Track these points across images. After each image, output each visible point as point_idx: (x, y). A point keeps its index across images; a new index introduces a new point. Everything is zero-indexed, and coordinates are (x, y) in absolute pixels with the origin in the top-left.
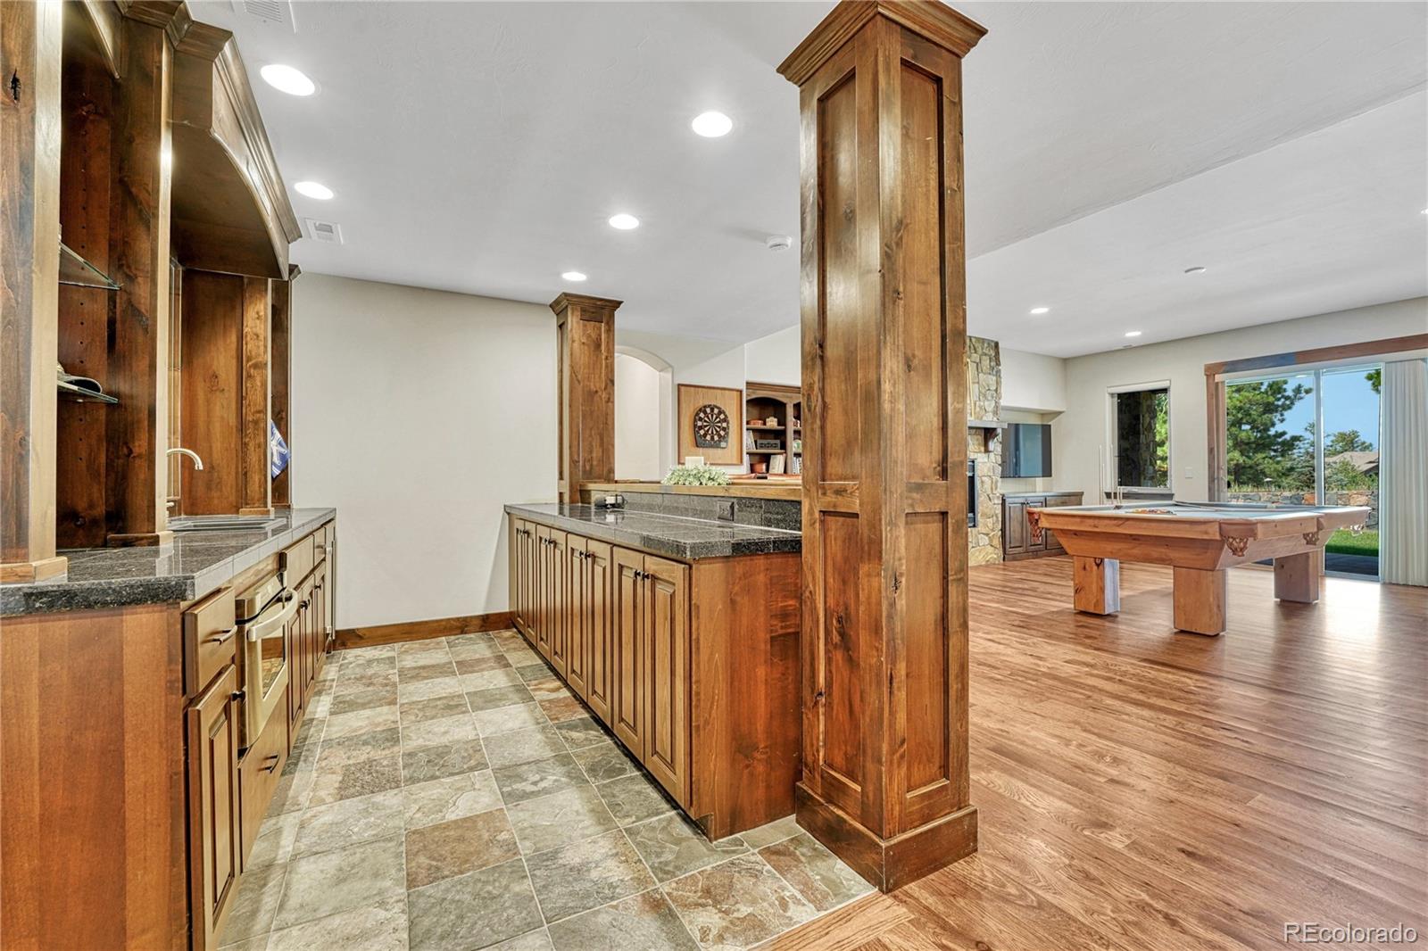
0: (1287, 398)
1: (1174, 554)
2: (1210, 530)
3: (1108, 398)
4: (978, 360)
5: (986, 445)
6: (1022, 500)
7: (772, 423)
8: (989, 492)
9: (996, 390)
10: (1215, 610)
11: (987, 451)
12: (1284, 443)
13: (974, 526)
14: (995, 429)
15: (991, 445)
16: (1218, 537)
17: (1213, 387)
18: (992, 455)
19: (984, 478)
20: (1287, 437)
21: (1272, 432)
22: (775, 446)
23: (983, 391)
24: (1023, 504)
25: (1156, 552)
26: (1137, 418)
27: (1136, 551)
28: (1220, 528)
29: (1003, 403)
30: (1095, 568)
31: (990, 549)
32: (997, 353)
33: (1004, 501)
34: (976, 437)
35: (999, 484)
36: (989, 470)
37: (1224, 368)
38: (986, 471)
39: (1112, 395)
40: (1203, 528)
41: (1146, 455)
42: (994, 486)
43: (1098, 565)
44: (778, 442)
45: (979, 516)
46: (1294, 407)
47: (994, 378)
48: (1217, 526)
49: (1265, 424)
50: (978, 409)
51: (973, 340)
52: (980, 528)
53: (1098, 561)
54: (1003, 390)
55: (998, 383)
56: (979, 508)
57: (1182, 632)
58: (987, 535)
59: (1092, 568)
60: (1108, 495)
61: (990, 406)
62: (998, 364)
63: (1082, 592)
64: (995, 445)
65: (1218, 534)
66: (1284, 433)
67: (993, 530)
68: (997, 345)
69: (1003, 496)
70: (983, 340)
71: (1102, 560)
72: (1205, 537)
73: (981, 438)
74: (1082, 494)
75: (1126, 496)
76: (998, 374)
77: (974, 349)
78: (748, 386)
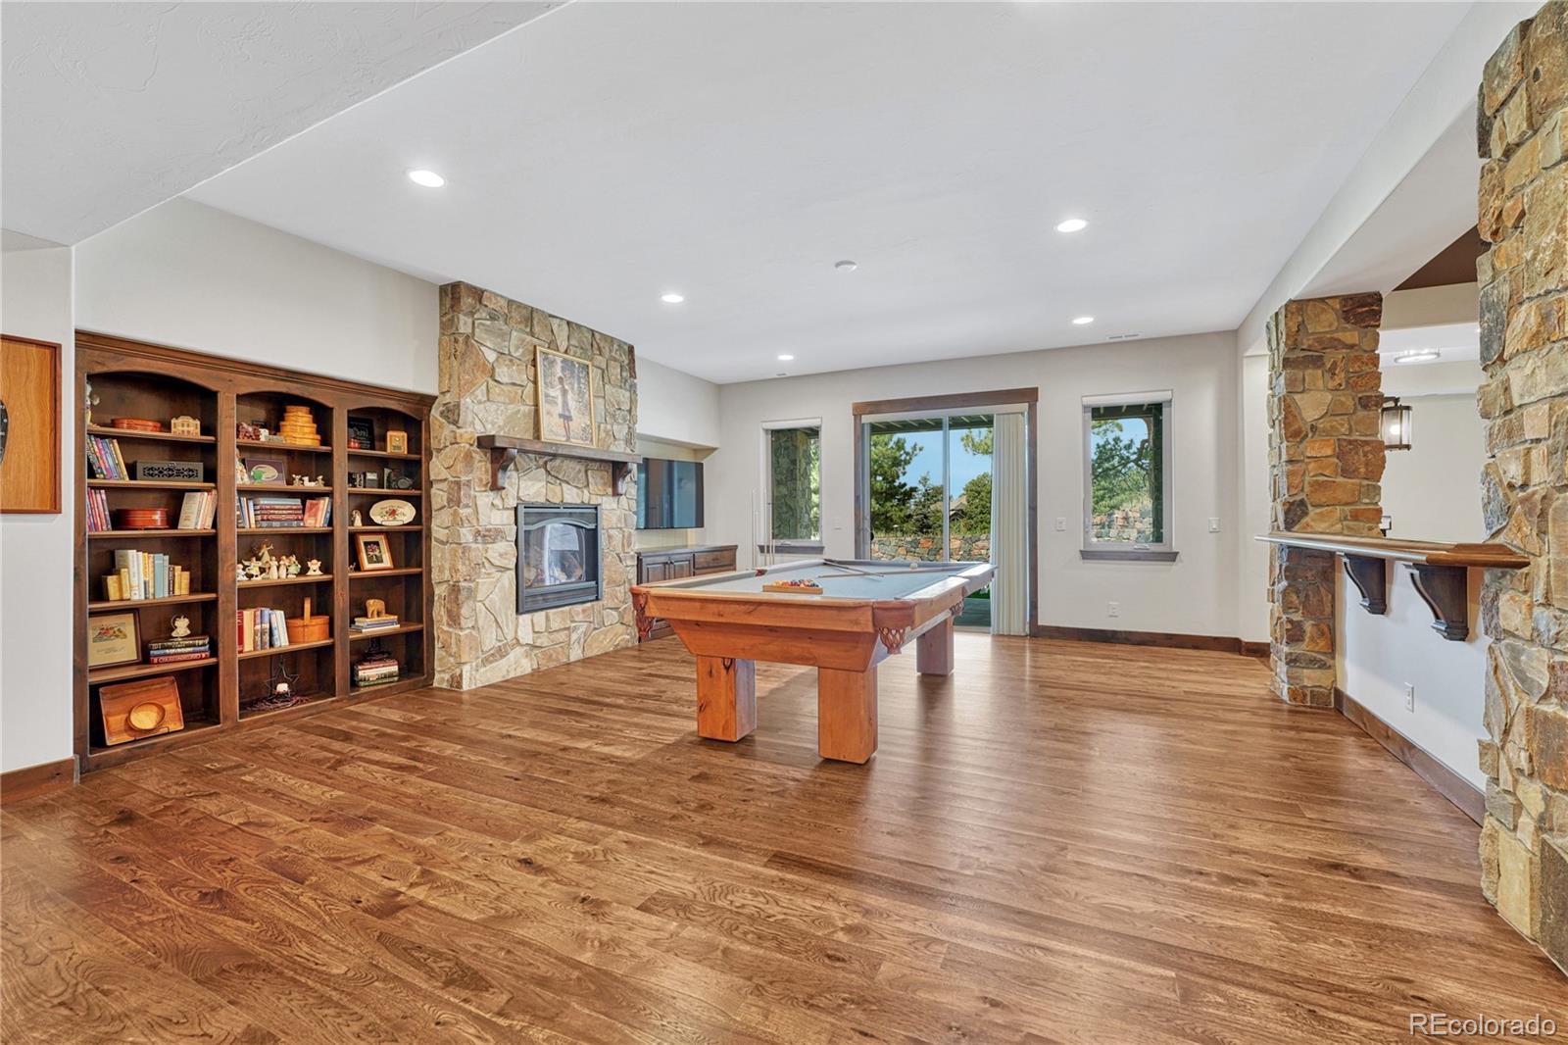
0: (907, 454)
1: (820, 650)
2: (862, 619)
3: (762, 434)
4: (604, 367)
5: (615, 486)
6: (663, 559)
7: (186, 428)
8: (619, 550)
9: (630, 411)
10: (866, 724)
11: (616, 494)
12: (905, 493)
13: (597, 599)
14: (625, 463)
15: (622, 486)
16: (871, 630)
17: (859, 428)
18: (623, 498)
19: (611, 532)
20: (907, 487)
21: (896, 484)
22: (191, 474)
23: (612, 410)
24: (665, 564)
25: (798, 647)
26: (794, 462)
27: (773, 647)
28: (874, 615)
29: (640, 429)
30: (724, 672)
31: (620, 628)
32: (632, 361)
33: (639, 560)
34: (599, 474)
35: (633, 539)
36: (619, 521)
37: (869, 409)
38: (614, 519)
39: (767, 431)
40: (852, 615)
41: (802, 503)
42: (627, 541)
43: (727, 668)
44: (199, 467)
45: (604, 587)
46: (912, 462)
47: (628, 394)
48: (870, 613)
49: (892, 477)
50: (603, 435)
51: (597, 336)
52: (605, 601)
53: (727, 663)
54: (640, 411)
55: (633, 401)
56: (604, 573)
57: (828, 761)
58: (616, 609)
59: (719, 672)
60: (762, 549)
61: (621, 431)
62: (633, 375)
63: (708, 710)
64: (630, 487)
65: (871, 624)
66: (905, 485)
67: (624, 602)
68: (631, 349)
69: (639, 554)
70: (612, 340)
71: (732, 661)
72: (856, 629)
73: (608, 476)
74: (735, 547)
75: (780, 550)
76: (633, 389)
77: (599, 349)
78: (85, 339)
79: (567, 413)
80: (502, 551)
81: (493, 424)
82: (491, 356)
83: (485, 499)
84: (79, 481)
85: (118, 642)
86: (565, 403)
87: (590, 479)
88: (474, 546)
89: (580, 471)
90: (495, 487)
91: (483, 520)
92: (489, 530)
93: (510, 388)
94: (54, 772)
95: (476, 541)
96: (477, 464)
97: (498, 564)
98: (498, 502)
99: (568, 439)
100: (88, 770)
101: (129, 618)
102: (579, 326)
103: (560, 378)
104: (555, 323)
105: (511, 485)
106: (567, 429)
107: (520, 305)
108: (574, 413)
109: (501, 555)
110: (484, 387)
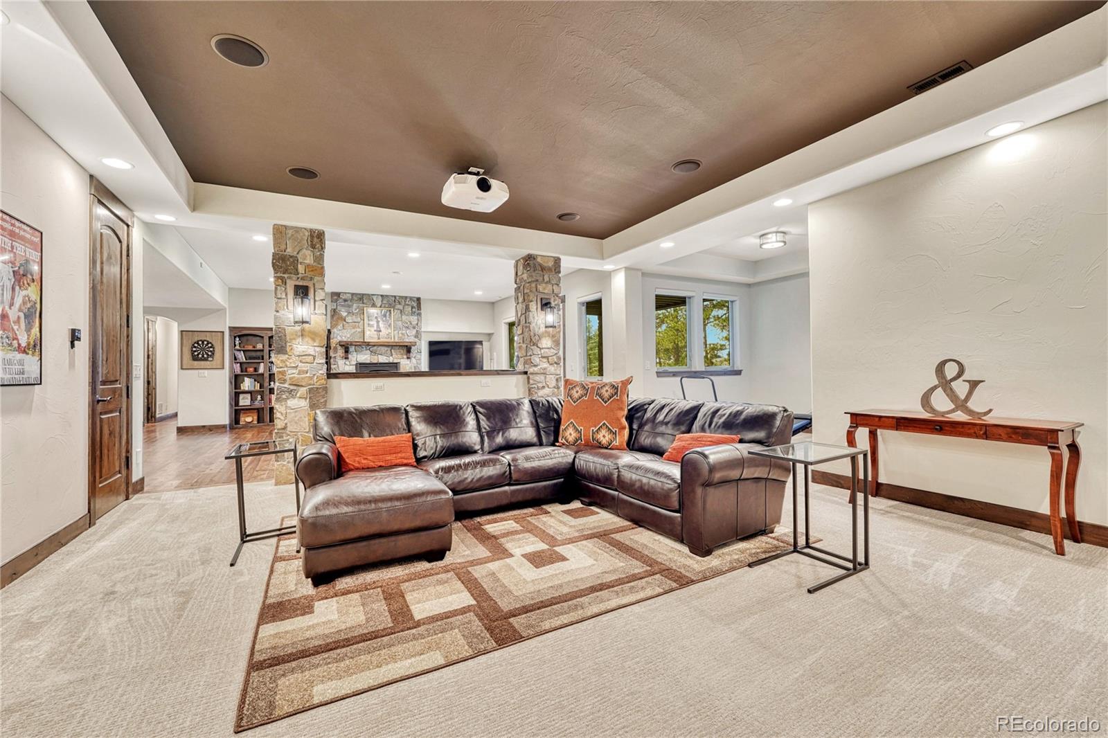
4: (402, 309)
5: (408, 354)
9: (417, 324)
11: (410, 358)
15: (412, 355)
23: (406, 325)
32: (419, 303)
47: (416, 317)
50: (401, 335)
51: (398, 298)
55: (419, 320)
61: (412, 332)
62: (419, 309)
64: (418, 355)
68: (418, 299)
70: (407, 297)
73: (402, 351)
76: (419, 314)
77: (399, 302)
78: (231, 329)
79: (379, 329)
81: (345, 337)
82: (344, 314)
84: (230, 360)
85: (246, 400)
86: (378, 326)
87: (393, 353)
89: (387, 350)
90: (346, 358)
93: (354, 324)
94: (224, 427)
96: (339, 351)
98: (347, 363)
99: (378, 339)
100: (232, 428)
101: (249, 395)
102: (387, 296)
103: (377, 317)
104: (375, 298)
105: (353, 357)
106: (378, 335)
107: (356, 294)
108: (382, 329)
110: (341, 325)
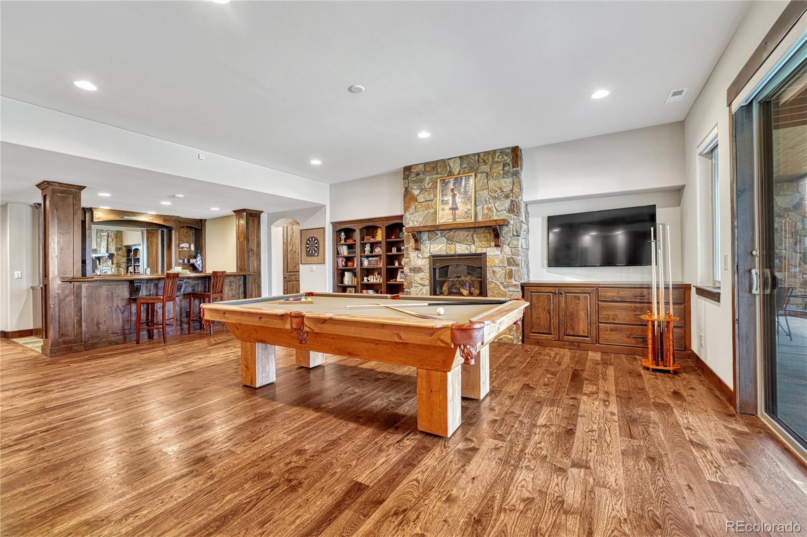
4: (488, 170)
5: (496, 241)
8: (503, 280)
9: (512, 190)
11: (498, 246)
19: (495, 269)
23: (494, 194)
34: (483, 234)
36: (502, 262)
38: (499, 261)
42: (509, 275)
47: (509, 180)
55: (515, 183)
56: (489, 294)
61: (504, 205)
73: (489, 235)
76: (516, 174)
77: (484, 161)
78: (333, 224)
79: (455, 207)
80: (421, 277)
81: (417, 221)
82: (417, 192)
83: (413, 254)
84: (333, 255)
86: (454, 202)
87: (475, 239)
88: (409, 274)
89: (467, 236)
90: (417, 249)
91: (413, 263)
92: (416, 268)
93: (426, 203)
95: (410, 272)
97: (420, 282)
98: (420, 255)
99: (455, 219)
102: (467, 156)
103: (453, 189)
104: (452, 162)
105: (426, 247)
106: (454, 215)
107: (429, 163)
108: (459, 206)
109: (421, 279)
110: (414, 207)
